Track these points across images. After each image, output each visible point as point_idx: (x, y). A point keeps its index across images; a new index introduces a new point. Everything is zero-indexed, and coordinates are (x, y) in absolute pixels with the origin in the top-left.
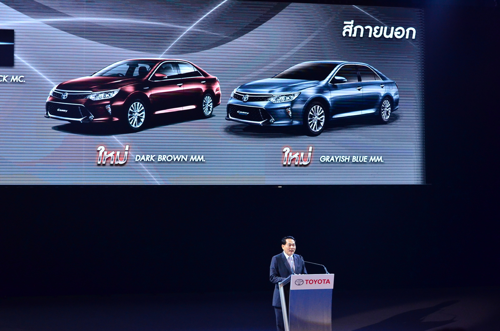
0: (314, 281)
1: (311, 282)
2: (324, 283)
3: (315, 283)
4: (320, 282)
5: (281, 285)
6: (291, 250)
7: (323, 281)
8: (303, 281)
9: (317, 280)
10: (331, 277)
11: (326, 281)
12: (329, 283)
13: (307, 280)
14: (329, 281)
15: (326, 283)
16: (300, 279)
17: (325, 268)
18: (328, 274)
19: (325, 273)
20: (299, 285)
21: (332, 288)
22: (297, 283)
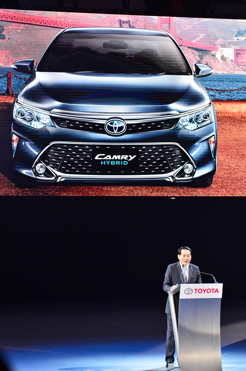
0: (203, 290)
1: (200, 291)
2: (213, 292)
3: (204, 293)
4: (209, 291)
5: (171, 294)
6: (185, 260)
7: (212, 290)
8: (192, 290)
9: (206, 289)
10: (219, 286)
11: (214, 291)
12: (218, 292)
13: (196, 290)
14: (217, 290)
15: (215, 292)
16: (189, 289)
17: (214, 278)
18: (217, 283)
19: (213, 282)
20: (188, 294)
21: (221, 297)
22: (186, 292)
